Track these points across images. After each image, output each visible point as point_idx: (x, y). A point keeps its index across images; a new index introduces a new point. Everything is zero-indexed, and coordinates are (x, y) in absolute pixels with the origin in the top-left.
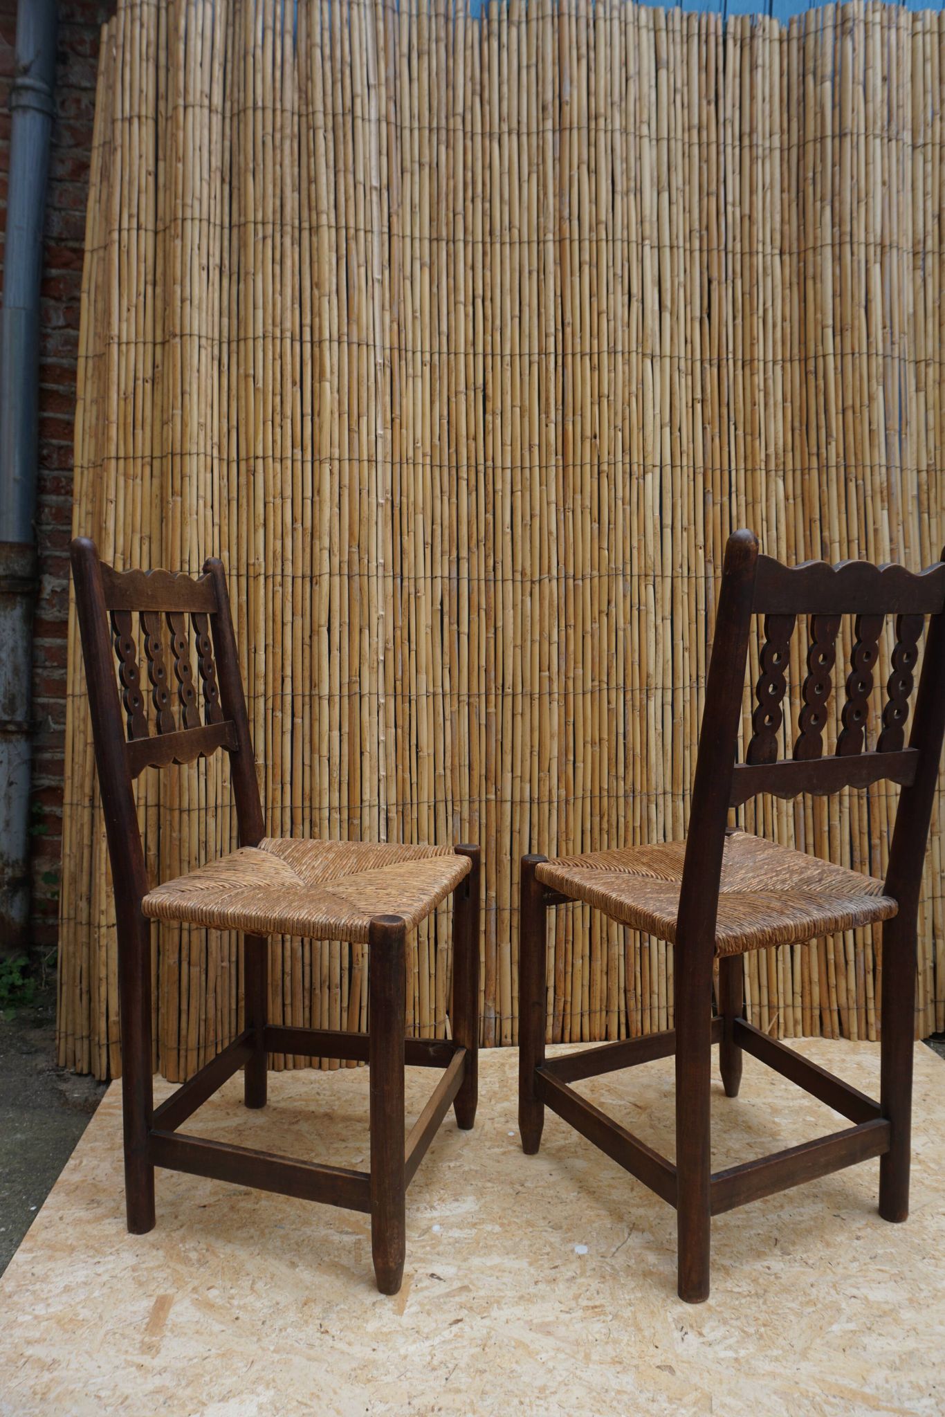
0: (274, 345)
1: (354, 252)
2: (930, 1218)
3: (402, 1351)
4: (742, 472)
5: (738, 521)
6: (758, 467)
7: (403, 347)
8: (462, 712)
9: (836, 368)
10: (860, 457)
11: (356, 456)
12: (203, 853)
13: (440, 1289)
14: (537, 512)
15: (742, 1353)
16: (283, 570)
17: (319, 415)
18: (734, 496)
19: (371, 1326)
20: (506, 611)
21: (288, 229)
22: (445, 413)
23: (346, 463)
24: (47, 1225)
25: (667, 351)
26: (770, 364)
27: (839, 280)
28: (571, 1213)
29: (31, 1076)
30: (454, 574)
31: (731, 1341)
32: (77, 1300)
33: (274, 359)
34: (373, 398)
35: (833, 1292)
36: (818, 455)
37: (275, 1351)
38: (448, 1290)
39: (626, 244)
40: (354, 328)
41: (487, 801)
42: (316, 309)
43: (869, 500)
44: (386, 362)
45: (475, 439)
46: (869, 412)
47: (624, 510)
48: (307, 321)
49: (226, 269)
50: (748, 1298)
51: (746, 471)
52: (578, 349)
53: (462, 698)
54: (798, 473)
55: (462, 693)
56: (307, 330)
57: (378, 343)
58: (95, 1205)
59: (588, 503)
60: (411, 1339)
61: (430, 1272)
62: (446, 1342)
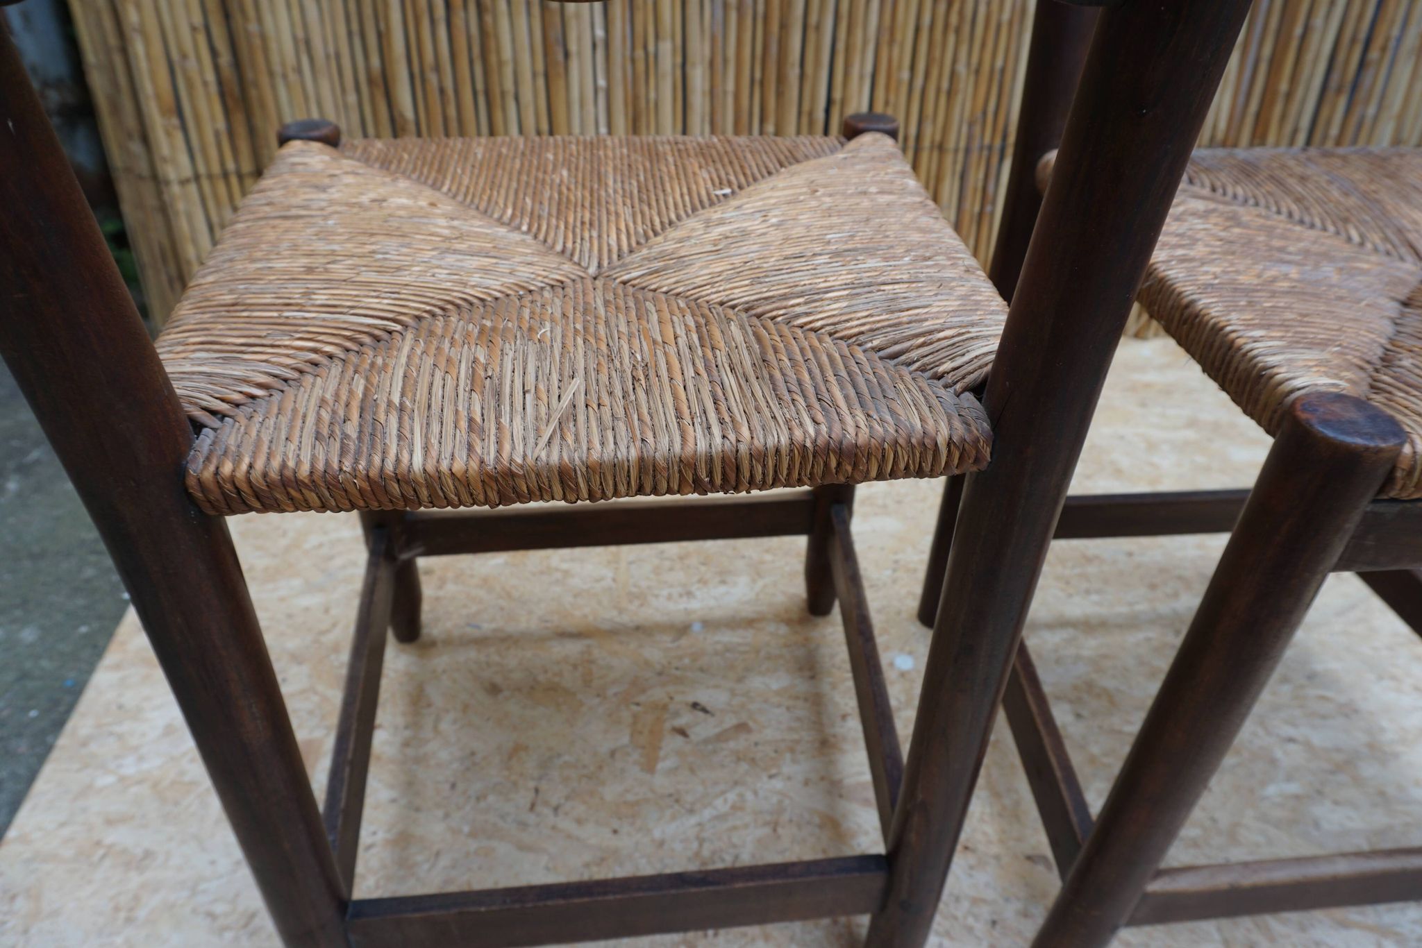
3: (657, 834)
13: (704, 729)
19: (610, 792)
35: (1260, 732)
37: (473, 835)
38: (717, 730)
60: (668, 813)
61: (691, 699)
62: (721, 818)
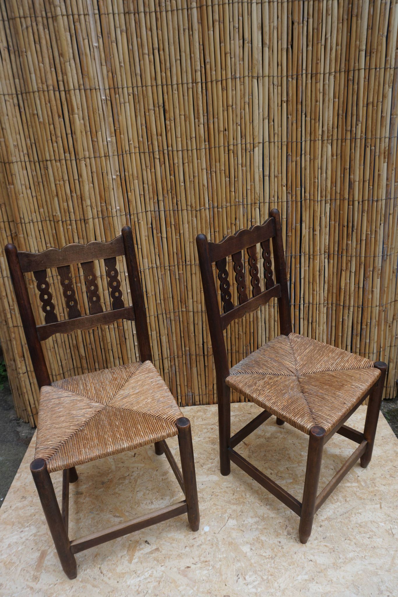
0: (44, 96)
1: (79, 31)
2: (354, 516)
3: (128, 583)
4: (309, 142)
5: (305, 169)
6: (317, 139)
7: (116, 86)
8: (166, 273)
9: (365, 78)
10: (374, 133)
11: (98, 155)
12: (56, 345)
13: (148, 549)
14: (196, 174)
15: (259, 590)
16: (70, 218)
17: (75, 134)
18: (303, 156)
19: (119, 569)
20: (184, 225)
21: (40, 19)
22: (144, 122)
23: (93, 160)
24: (5, 510)
25: (266, 72)
26: (328, 75)
27: (372, 17)
28: (206, 507)
29: (7, 423)
30: (157, 209)
31: (255, 583)
32: (13, 552)
33: (46, 104)
34: (103, 120)
35: (303, 557)
36: (351, 131)
37: (82, 581)
38: (151, 550)
39: (240, 4)
40: (86, 80)
41: (182, 311)
42: (64, 71)
43: (377, 157)
44: (107, 98)
45: (161, 135)
46: (382, 105)
47: (242, 170)
48: (60, 78)
49: (11, 48)
50: (268, 559)
51: (310, 141)
52: (214, 78)
53: (166, 268)
54: (340, 141)
55: (166, 265)
56: (61, 83)
57: (101, 87)
58: (24, 499)
59: (223, 168)
60: (132, 577)
61: (145, 540)
62: (145, 579)
